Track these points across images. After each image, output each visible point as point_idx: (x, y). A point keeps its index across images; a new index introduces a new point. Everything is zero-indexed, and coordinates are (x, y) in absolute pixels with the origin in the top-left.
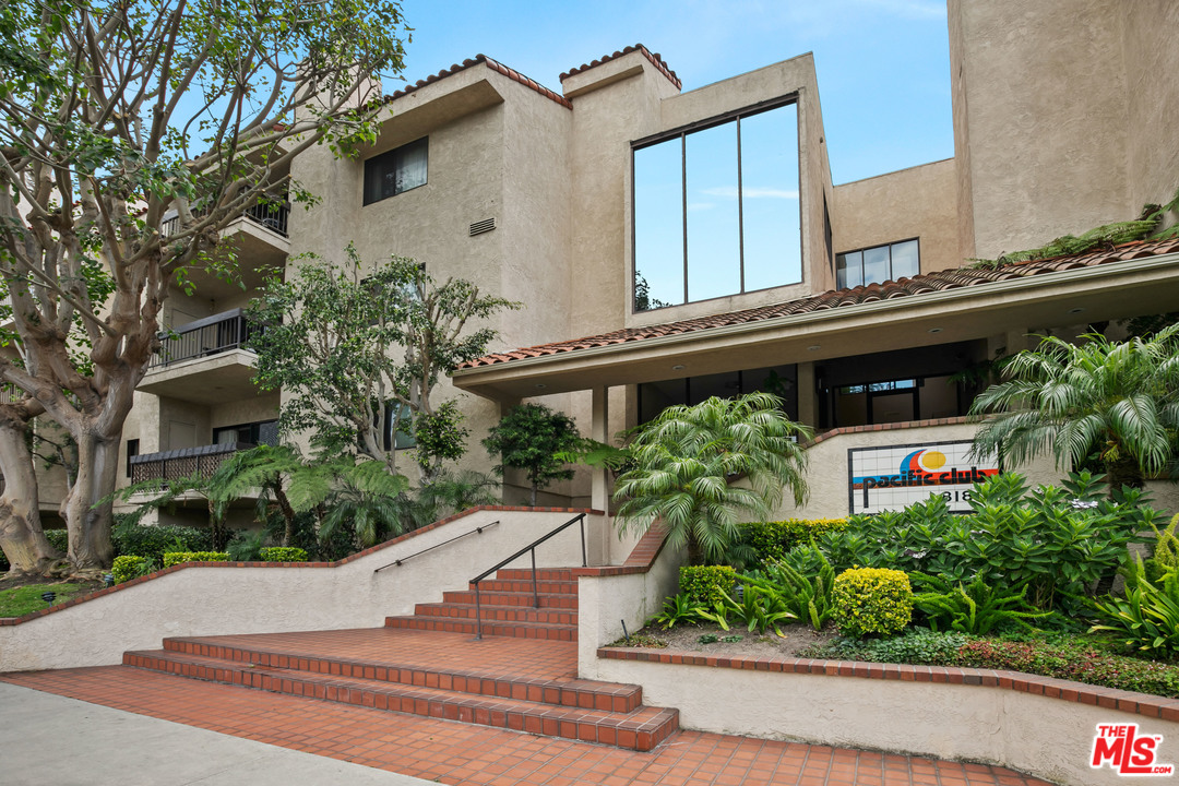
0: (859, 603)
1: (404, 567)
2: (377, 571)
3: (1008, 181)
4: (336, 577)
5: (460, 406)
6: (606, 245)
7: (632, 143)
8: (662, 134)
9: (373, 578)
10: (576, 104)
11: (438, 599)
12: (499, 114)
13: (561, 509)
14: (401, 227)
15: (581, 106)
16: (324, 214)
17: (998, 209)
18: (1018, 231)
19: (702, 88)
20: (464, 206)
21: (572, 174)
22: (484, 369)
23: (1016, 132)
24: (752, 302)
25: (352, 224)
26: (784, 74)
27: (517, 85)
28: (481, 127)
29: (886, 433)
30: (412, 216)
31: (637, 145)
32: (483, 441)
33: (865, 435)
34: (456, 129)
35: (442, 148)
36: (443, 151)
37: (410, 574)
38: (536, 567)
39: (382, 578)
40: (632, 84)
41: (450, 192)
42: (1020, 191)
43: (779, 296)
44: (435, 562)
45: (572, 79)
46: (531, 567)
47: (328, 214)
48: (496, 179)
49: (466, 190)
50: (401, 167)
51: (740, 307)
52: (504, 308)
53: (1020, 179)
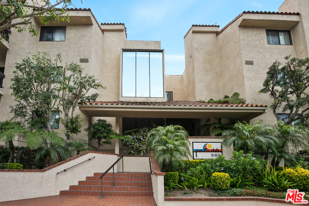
0: (222, 181)
1: (66, 172)
2: (57, 173)
3: (201, 84)
4: (43, 176)
5: (81, 117)
6: (112, 75)
7: (123, 49)
8: (130, 49)
9: (56, 176)
10: (105, 33)
11: (77, 184)
12: (91, 28)
13: (111, 153)
14: (54, 52)
15: (107, 34)
16: (27, 39)
17: (199, 90)
18: (203, 95)
19: (136, 41)
20: (78, 52)
21: (103, 52)
22: (91, 106)
23: (202, 74)
24: (153, 100)
25: (35, 46)
26: (155, 44)
27: (95, 21)
28: (85, 30)
29: (200, 139)
30: (59, 50)
31: (124, 50)
32: (85, 129)
33: (196, 139)
34: (76, 27)
35: (71, 32)
36: (71, 33)
37: (68, 174)
38: (114, 172)
39: (59, 176)
40: (120, 33)
41: (73, 46)
42: (203, 87)
43: (159, 100)
44: (76, 170)
45: (104, 25)
46: (113, 172)
47: (28, 40)
48: (89, 47)
49: (79, 47)
50: (55, 32)
51: (149, 101)
52: (101, 87)
53: (203, 84)
